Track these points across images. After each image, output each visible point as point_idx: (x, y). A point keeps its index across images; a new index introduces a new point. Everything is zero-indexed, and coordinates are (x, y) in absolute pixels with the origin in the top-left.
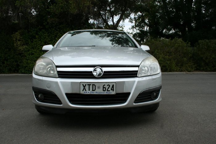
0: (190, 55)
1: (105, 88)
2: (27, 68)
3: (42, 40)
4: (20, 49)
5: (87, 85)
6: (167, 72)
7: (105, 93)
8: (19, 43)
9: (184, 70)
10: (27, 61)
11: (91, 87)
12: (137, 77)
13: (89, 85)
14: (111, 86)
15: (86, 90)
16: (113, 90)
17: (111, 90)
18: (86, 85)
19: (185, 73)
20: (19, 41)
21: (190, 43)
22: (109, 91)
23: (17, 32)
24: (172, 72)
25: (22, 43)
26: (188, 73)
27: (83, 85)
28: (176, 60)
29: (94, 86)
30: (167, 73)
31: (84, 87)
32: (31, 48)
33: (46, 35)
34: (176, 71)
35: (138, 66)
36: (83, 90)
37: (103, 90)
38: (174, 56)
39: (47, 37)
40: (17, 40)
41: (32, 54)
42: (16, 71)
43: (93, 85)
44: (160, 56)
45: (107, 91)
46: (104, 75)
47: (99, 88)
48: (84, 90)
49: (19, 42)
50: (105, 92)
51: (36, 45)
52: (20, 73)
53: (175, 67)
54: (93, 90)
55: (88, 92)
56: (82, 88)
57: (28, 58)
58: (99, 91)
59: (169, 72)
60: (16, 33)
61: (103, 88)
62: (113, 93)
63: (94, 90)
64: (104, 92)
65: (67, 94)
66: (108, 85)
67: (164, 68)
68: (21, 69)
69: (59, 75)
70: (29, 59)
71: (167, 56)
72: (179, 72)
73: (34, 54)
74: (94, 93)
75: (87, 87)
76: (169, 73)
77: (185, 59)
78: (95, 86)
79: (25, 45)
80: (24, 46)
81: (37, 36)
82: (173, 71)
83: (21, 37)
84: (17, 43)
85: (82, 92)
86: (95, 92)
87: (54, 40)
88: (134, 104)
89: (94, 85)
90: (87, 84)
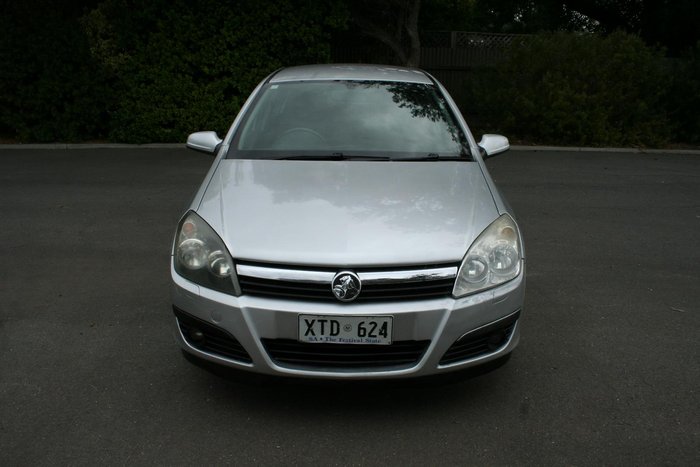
0: (659, 94)
1: (365, 329)
2: (133, 125)
3: (176, 35)
4: (110, 66)
5: (316, 322)
6: (578, 146)
7: (364, 341)
8: (104, 44)
9: (636, 141)
10: (133, 104)
11: (327, 326)
12: (451, 296)
13: (323, 322)
14: (379, 326)
15: (313, 334)
16: (385, 335)
17: (380, 334)
18: (313, 321)
19: (636, 151)
20: (104, 37)
21: (665, 48)
22: (375, 336)
23: (96, 8)
24: (594, 146)
25: (115, 46)
26: (648, 151)
27: (306, 321)
28: (611, 108)
29: (335, 325)
30: (577, 149)
31: (310, 326)
32: (143, 63)
33: (189, 17)
34: (609, 144)
35: (457, 264)
36: (307, 334)
37: (359, 335)
38: (605, 94)
39: (192, 25)
40: (98, 36)
41: (148, 82)
42: (101, 133)
43: (332, 322)
44: (560, 92)
45: (370, 336)
46: (361, 294)
47: (347, 328)
48: (310, 333)
49: (105, 42)
50: (364, 339)
51: (158, 53)
52: (112, 142)
53: (607, 128)
54: (332, 334)
55: (320, 338)
56: (303, 328)
57: (134, 96)
58: (349, 337)
59: (585, 146)
60: (93, 12)
61: (360, 329)
62: (385, 341)
63: (335, 332)
64: (360, 339)
65: (264, 341)
66: (371, 323)
67: (569, 132)
68: (115, 130)
69: (242, 286)
70: (138, 99)
71: (584, 95)
72: (618, 146)
73: (153, 81)
74: (336, 340)
75: (317, 327)
76: (583, 149)
77: (642, 104)
78: (338, 325)
79: (123, 53)
80: (121, 55)
81: (160, 24)
82: (600, 143)
83: (110, 27)
84: (99, 47)
85: (303, 338)
86: (337, 338)
87: (215, 36)
88: (440, 367)
89: (334, 321)
90: (317, 319)
